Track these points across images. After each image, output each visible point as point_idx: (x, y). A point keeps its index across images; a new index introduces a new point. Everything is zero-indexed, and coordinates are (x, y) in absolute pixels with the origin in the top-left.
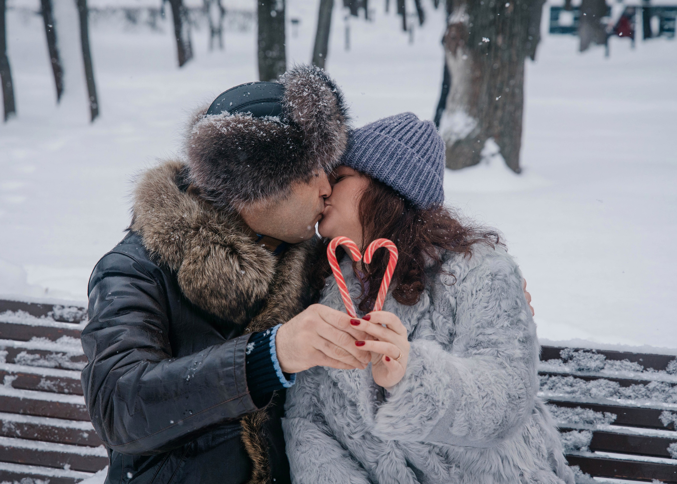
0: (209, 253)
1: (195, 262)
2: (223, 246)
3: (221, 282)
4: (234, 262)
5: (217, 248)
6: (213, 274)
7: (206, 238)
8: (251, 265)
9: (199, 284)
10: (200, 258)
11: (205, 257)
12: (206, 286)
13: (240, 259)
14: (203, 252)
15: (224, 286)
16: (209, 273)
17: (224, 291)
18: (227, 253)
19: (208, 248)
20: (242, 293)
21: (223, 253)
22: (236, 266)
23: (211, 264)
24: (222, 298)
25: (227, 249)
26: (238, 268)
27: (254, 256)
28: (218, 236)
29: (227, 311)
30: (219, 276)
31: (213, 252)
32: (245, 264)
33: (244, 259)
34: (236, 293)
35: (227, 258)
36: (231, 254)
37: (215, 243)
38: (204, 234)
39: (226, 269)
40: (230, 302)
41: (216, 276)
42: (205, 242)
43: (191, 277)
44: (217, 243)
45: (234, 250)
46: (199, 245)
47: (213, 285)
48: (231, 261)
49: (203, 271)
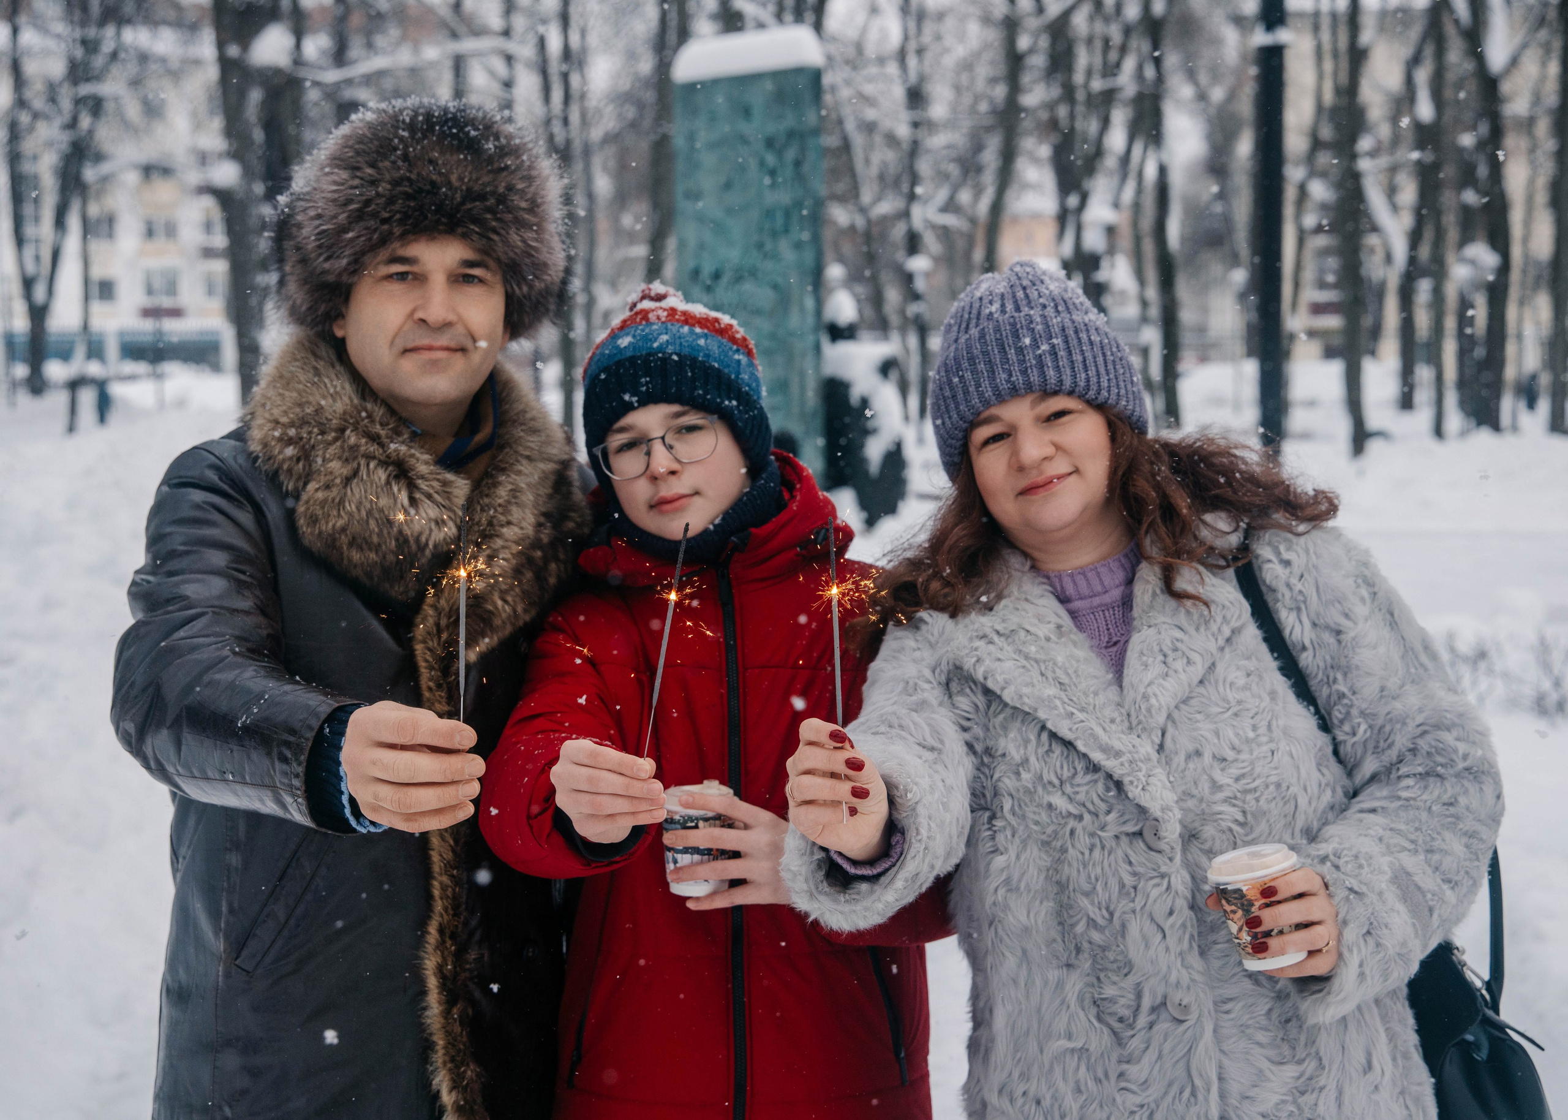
0: (355, 473)
1: (327, 487)
2: (384, 463)
3: (372, 524)
4: (399, 490)
5: (372, 465)
6: (358, 509)
7: (354, 448)
8: (429, 497)
9: (330, 524)
10: (338, 481)
11: (348, 480)
12: (343, 530)
13: (412, 487)
14: (346, 471)
15: (376, 530)
16: (351, 507)
17: (375, 539)
18: (389, 476)
19: (355, 465)
20: (406, 541)
21: (381, 475)
22: (403, 497)
23: (356, 491)
24: (370, 549)
25: (390, 468)
27: (435, 484)
28: (376, 446)
29: (377, 572)
30: (369, 513)
31: (363, 472)
32: (418, 495)
33: (417, 488)
34: (397, 540)
35: (388, 483)
36: (397, 476)
37: (369, 457)
38: (353, 440)
39: (384, 502)
40: (384, 557)
41: (364, 513)
42: (350, 455)
43: (319, 512)
44: (374, 458)
45: (402, 472)
46: (340, 458)
47: (356, 528)
48: (395, 489)
49: (341, 503)
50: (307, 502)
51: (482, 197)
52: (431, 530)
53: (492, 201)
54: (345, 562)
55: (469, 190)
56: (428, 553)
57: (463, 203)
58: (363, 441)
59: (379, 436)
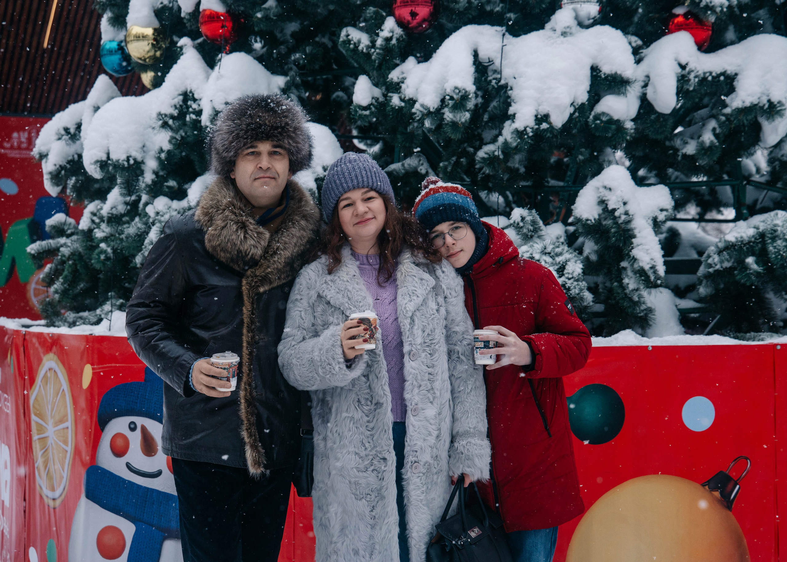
1: (216, 230)
2: (237, 223)
3: (229, 244)
4: (241, 233)
6: (225, 238)
7: (227, 217)
8: (252, 237)
9: (215, 243)
10: (220, 228)
12: (219, 245)
13: (246, 232)
14: (223, 224)
15: (230, 246)
16: (222, 237)
17: (230, 249)
18: (238, 227)
19: (226, 222)
20: (241, 251)
23: (225, 232)
24: (228, 253)
25: (239, 225)
26: (242, 237)
27: (255, 233)
28: (235, 216)
31: (229, 224)
32: (248, 236)
33: (248, 233)
34: (237, 251)
35: (237, 230)
36: (241, 228)
37: (231, 220)
38: (227, 214)
39: (234, 236)
40: (233, 256)
41: (227, 240)
42: (225, 219)
43: (212, 238)
44: (233, 221)
45: (243, 226)
46: (222, 219)
47: (223, 245)
48: (239, 232)
49: (219, 236)
50: (208, 234)
51: (277, 128)
52: (251, 249)
53: (280, 130)
55: (272, 126)
56: (249, 257)
57: (270, 130)
58: (230, 214)
59: (236, 213)
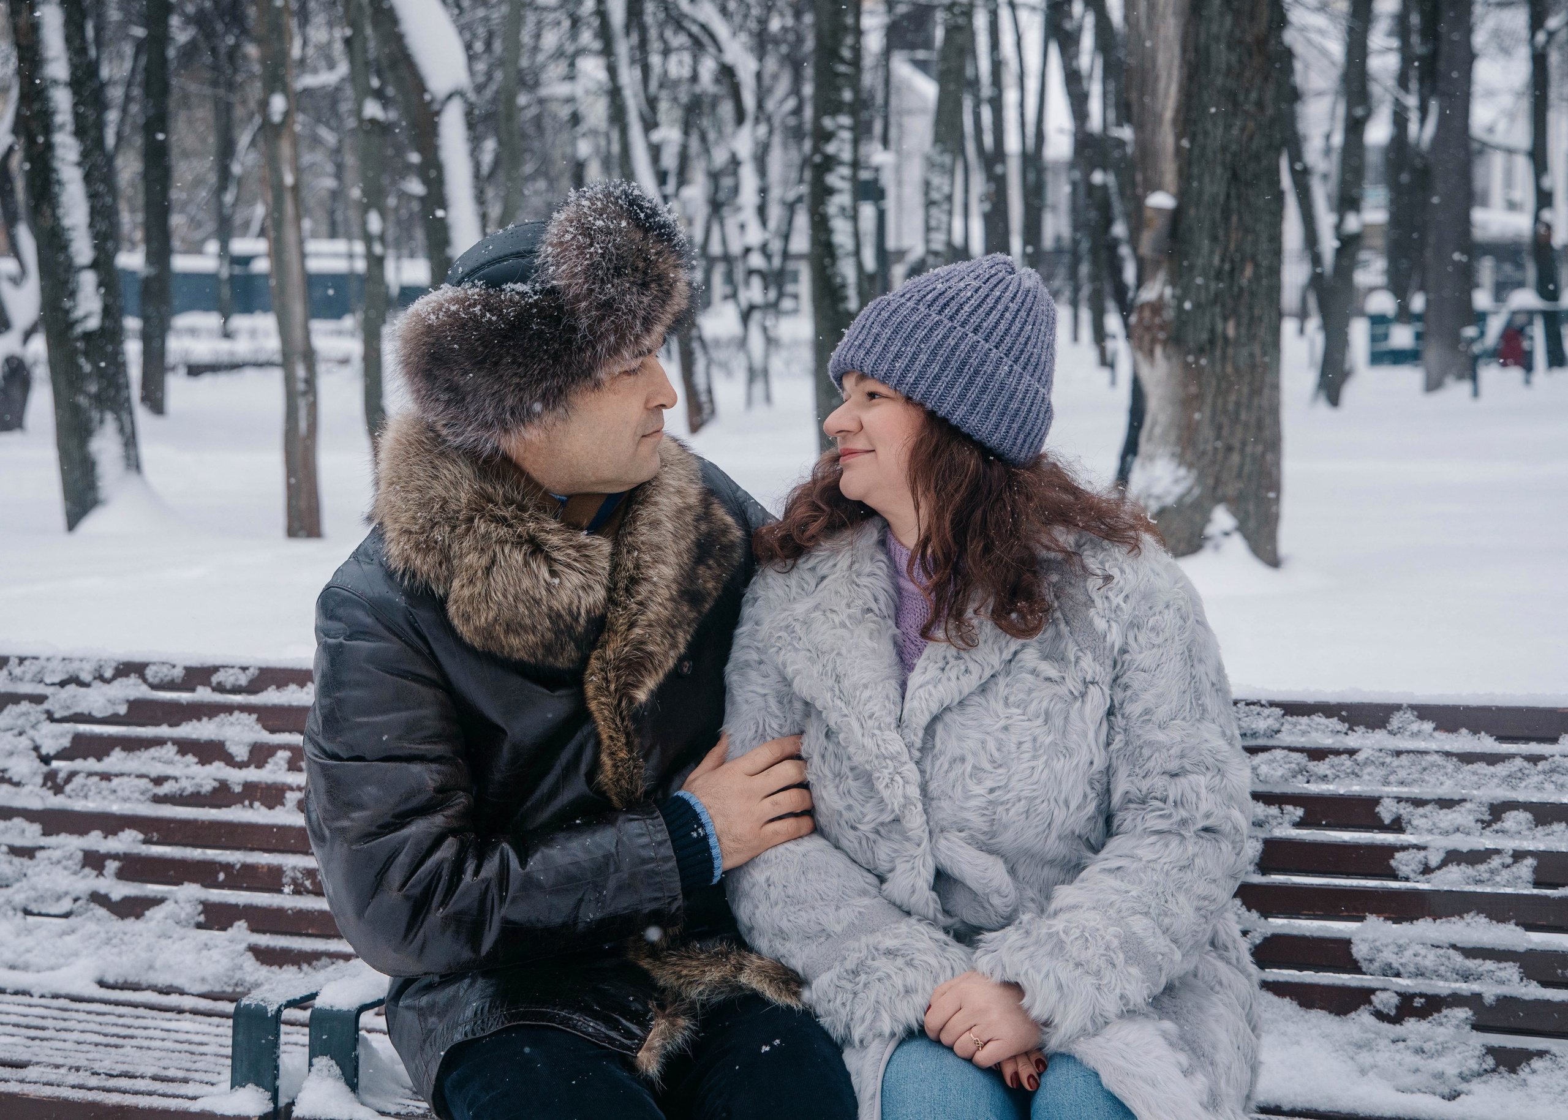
0: (493, 562)
1: (471, 582)
2: (518, 544)
3: (522, 608)
4: (539, 567)
5: (507, 551)
6: (505, 597)
7: (486, 536)
8: (569, 566)
9: (483, 619)
10: (480, 573)
11: (488, 570)
12: (496, 620)
13: (549, 560)
14: (484, 561)
15: (526, 612)
16: (498, 597)
17: (528, 621)
18: (525, 554)
19: (491, 553)
20: (559, 615)
21: (518, 557)
22: (544, 573)
23: (498, 577)
24: (526, 632)
25: (525, 548)
26: (547, 576)
27: (571, 551)
28: (505, 530)
29: (540, 653)
30: (516, 598)
31: (500, 556)
32: (558, 567)
33: (555, 560)
34: (550, 617)
35: (526, 563)
36: (533, 553)
37: (502, 542)
38: (482, 529)
39: (526, 583)
40: (543, 636)
41: (511, 598)
42: (484, 544)
43: (469, 609)
44: (507, 542)
45: (536, 548)
46: (475, 549)
47: (507, 614)
48: (534, 566)
49: (488, 595)
50: (456, 602)
52: (579, 597)
54: (507, 649)
56: (582, 621)
58: (493, 527)
59: (505, 519)
